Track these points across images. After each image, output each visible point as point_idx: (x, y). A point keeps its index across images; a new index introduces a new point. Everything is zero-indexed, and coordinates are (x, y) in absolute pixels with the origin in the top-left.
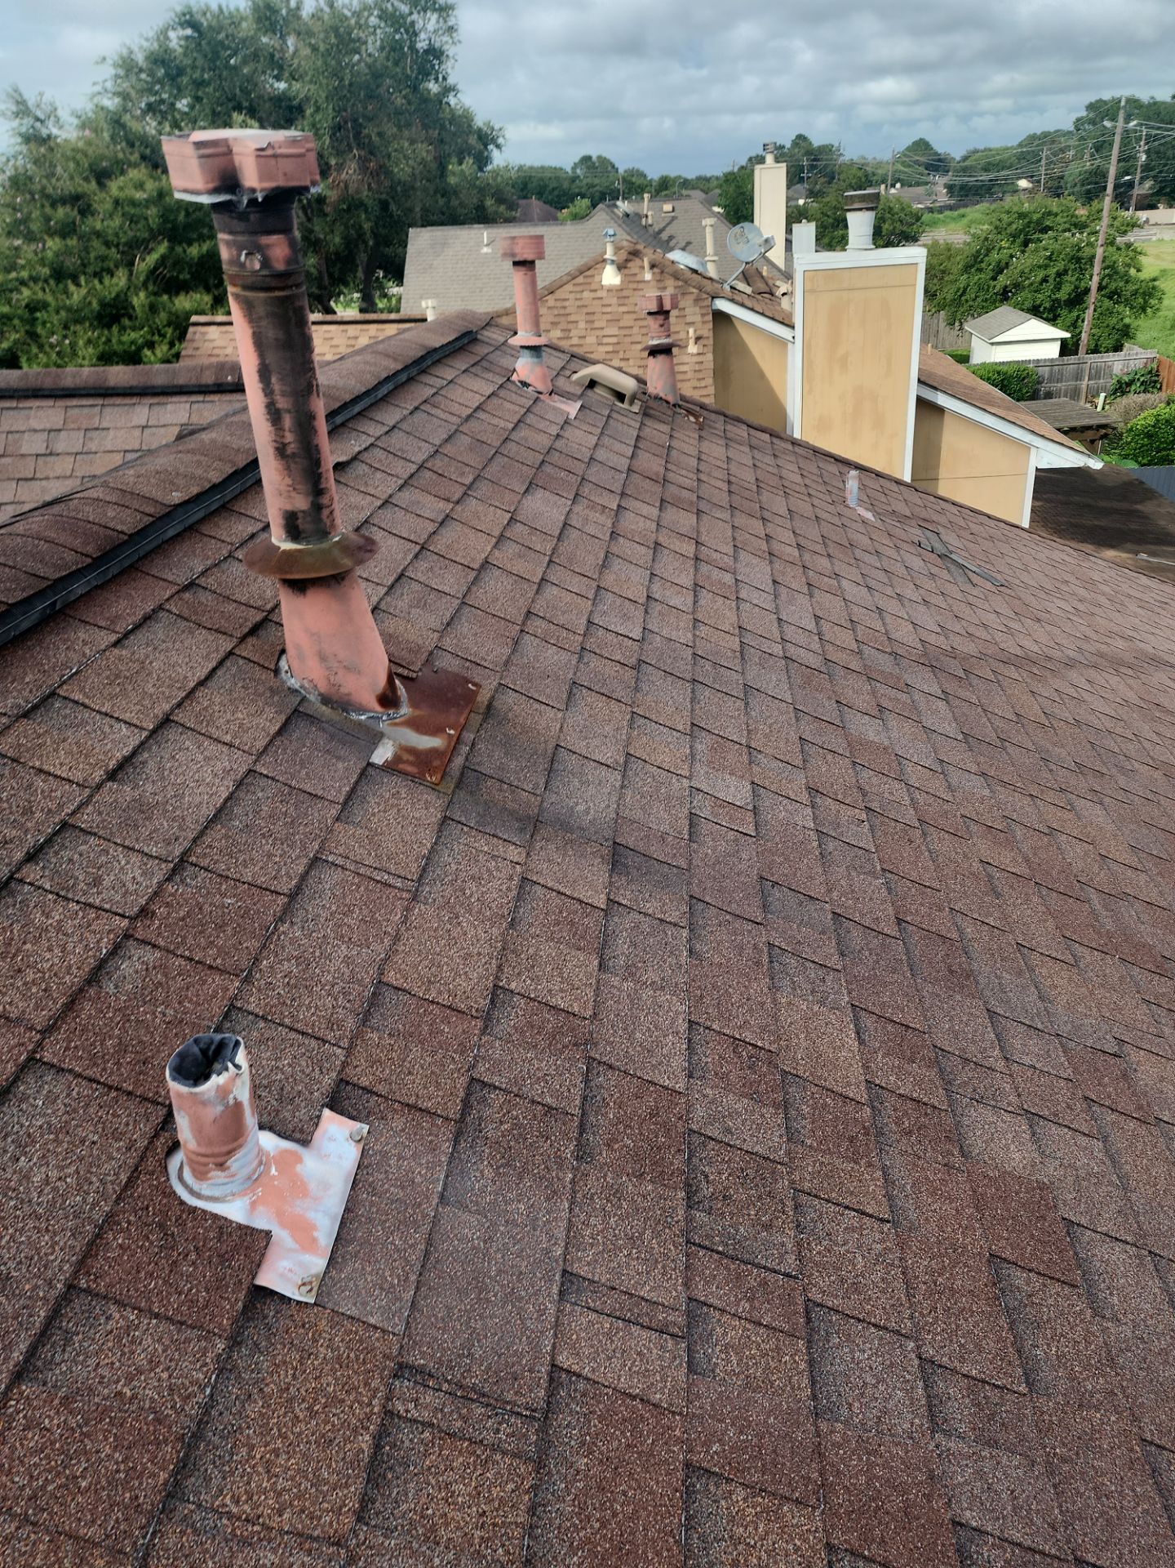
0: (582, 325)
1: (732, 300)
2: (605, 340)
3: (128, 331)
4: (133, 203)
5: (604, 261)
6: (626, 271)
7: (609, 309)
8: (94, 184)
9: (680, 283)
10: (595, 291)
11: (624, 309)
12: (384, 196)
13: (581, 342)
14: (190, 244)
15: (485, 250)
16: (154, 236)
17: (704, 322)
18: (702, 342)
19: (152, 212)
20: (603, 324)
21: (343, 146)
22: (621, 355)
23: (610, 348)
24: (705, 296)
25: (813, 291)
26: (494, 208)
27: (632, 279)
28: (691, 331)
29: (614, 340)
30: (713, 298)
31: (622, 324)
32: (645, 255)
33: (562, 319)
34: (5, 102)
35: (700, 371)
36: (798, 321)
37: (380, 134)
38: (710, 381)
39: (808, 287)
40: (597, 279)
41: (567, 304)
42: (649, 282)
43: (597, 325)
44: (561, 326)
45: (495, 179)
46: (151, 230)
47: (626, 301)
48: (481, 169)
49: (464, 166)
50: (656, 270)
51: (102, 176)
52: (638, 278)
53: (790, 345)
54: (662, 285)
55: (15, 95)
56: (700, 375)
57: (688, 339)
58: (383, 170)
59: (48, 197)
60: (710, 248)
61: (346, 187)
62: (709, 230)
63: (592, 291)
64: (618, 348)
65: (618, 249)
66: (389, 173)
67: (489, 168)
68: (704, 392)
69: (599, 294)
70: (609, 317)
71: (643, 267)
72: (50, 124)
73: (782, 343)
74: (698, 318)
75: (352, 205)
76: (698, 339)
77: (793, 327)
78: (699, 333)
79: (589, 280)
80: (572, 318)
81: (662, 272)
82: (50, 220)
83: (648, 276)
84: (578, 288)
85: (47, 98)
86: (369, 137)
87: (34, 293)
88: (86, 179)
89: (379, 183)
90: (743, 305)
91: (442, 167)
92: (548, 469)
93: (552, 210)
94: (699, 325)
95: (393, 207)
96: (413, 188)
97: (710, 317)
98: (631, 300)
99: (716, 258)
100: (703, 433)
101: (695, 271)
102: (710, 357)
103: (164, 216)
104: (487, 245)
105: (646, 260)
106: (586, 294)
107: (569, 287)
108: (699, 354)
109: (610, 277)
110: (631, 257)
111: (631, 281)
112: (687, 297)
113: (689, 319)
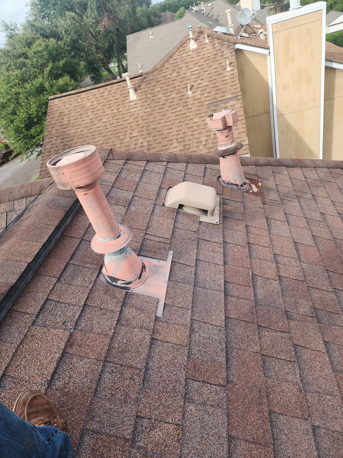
0: (184, 68)
1: (242, 43)
2: (194, 73)
4: (39, 52)
5: (189, 39)
6: (198, 41)
7: (193, 59)
8: (27, 49)
9: (220, 41)
10: (187, 52)
11: (199, 57)
12: (117, 27)
13: (185, 76)
14: (59, 61)
15: (151, 37)
16: (48, 61)
17: (232, 56)
18: (232, 65)
19: (45, 53)
20: (192, 66)
21: (102, 13)
22: (201, 78)
23: (196, 76)
24: (231, 44)
25: (277, 32)
26: (154, 19)
27: (201, 44)
28: (227, 61)
29: (197, 72)
30: (234, 44)
31: (199, 64)
32: (205, 32)
33: (177, 67)
34: (1, 27)
35: (233, 78)
36: (271, 45)
37: (112, 6)
38: (237, 82)
39: (274, 31)
40: (187, 47)
41: (177, 61)
42: (208, 43)
43: (190, 67)
44: (176, 71)
45: (153, 9)
46: (47, 59)
47: (200, 54)
48: (148, 7)
49: (143, 8)
50: (210, 38)
51: (29, 45)
52: (203, 43)
53: (268, 56)
54: (213, 44)
55: (4, 24)
56: (233, 80)
57: (226, 65)
58: (115, 18)
59: (15, 56)
60: (230, 22)
61: (105, 26)
62: (228, 14)
63: (186, 53)
64: (199, 75)
65: (194, 32)
66: (117, 18)
67: (151, 6)
68: (236, 87)
69: (189, 53)
70: (194, 62)
71: (205, 38)
72: (16, 30)
73: (265, 56)
74: (229, 55)
75: (108, 32)
76: (230, 64)
77: (269, 49)
78: (231, 61)
79: (184, 48)
80: (180, 66)
81: (213, 38)
82: (17, 64)
83: (207, 41)
84: (181, 53)
85: (13, 22)
86: (109, 7)
88: (25, 48)
89: (115, 22)
90: (247, 44)
91: (134, 11)
93: (174, 13)
94: (230, 58)
95: (120, 29)
96: (127, 21)
97: (234, 53)
98: (202, 53)
99: (233, 25)
101: (225, 34)
102: (236, 71)
103: (50, 53)
104: (152, 35)
105: (206, 35)
106: (184, 55)
107: (177, 53)
108: (232, 70)
109: (193, 45)
110: (200, 34)
111: (201, 45)
112: (224, 46)
113: (226, 56)
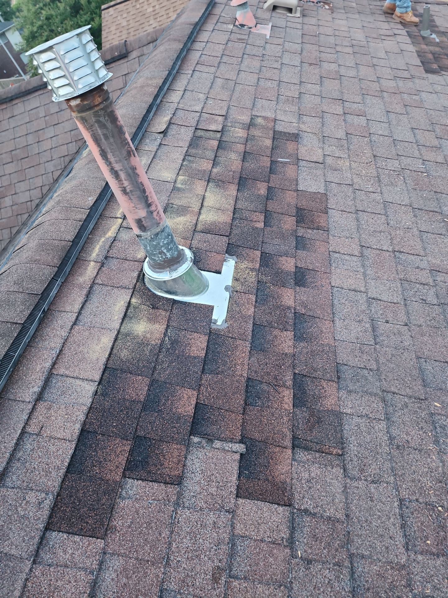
3: (83, 16)
87: (47, 12)
92: (262, 83)
100: (334, 15)
